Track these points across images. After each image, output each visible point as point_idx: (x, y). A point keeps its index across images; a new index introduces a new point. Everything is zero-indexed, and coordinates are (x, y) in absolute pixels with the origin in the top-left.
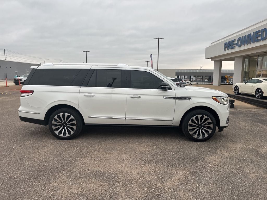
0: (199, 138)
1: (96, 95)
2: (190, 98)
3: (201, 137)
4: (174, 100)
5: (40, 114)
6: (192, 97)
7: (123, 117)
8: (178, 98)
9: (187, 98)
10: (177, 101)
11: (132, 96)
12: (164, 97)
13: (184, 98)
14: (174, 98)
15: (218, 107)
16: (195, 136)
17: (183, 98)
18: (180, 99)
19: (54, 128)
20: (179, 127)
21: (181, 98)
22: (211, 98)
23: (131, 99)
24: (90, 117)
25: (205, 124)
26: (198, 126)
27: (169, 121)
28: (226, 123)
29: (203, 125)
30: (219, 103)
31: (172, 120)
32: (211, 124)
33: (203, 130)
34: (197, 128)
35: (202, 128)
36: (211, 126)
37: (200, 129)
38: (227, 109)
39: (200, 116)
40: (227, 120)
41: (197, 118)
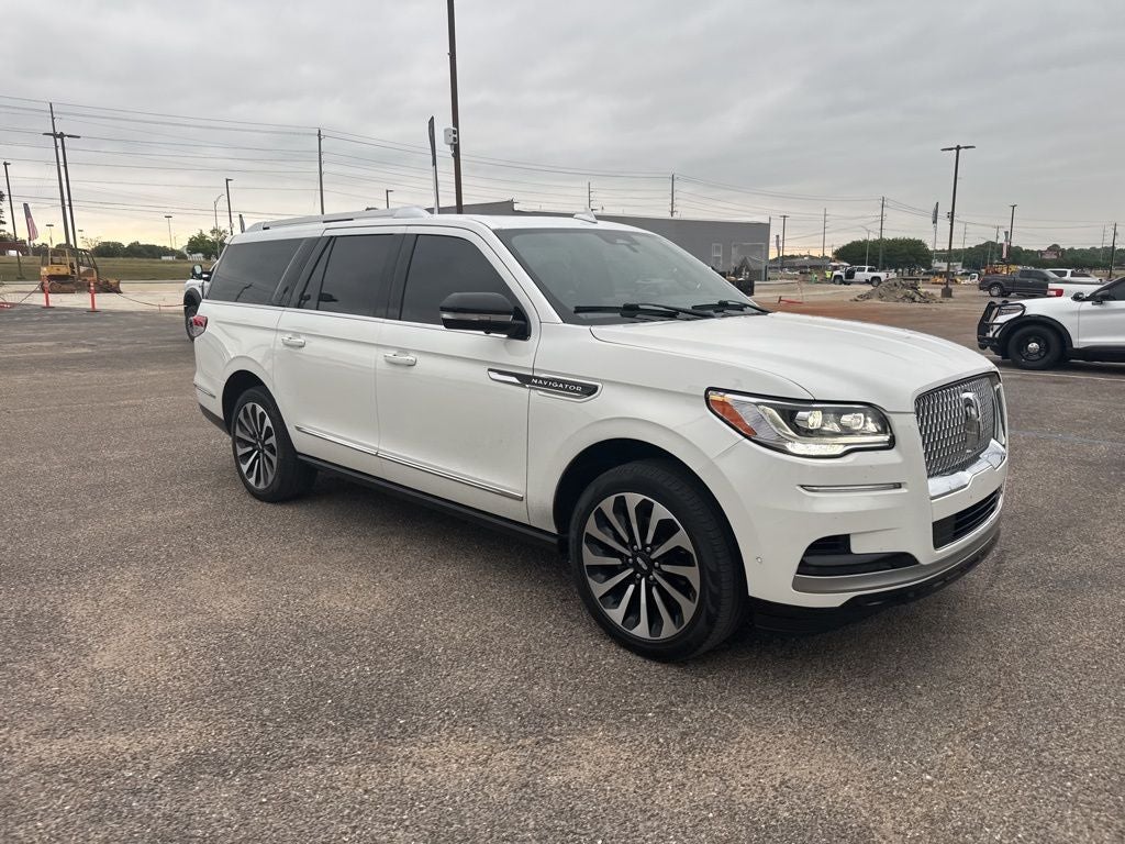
0: (633, 632)
1: (309, 342)
2: (590, 390)
3: (641, 630)
4: (524, 392)
5: (214, 396)
6: (599, 380)
7: (370, 444)
8: (539, 378)
9: (576, 384)
10: (537, 395)
11: (391, 354)
12: (490, 370)
14: (525, 380)
15: (724, 465)
16: (617, 614)
18: (547, 386)
19: (241, 451)
20: (555, 541)
21: (553, 380)
22: (698, 396)
23: (391, 368)
24: (298, 429)
25: (666, 558)
26: (634, 558)
27: (511, 501)
28: (797, 586)
29: (655, 560)
30: (746, 441)
31: (522, 499)
32: (693, 565)
33: (654, 591)
34: (631, 571)
35: (655, 580)
36: (692, 574)
37: (643, 581)
38: (802, 486)
39: (633, 499)
40: (803, 567)
41: (620, 507)
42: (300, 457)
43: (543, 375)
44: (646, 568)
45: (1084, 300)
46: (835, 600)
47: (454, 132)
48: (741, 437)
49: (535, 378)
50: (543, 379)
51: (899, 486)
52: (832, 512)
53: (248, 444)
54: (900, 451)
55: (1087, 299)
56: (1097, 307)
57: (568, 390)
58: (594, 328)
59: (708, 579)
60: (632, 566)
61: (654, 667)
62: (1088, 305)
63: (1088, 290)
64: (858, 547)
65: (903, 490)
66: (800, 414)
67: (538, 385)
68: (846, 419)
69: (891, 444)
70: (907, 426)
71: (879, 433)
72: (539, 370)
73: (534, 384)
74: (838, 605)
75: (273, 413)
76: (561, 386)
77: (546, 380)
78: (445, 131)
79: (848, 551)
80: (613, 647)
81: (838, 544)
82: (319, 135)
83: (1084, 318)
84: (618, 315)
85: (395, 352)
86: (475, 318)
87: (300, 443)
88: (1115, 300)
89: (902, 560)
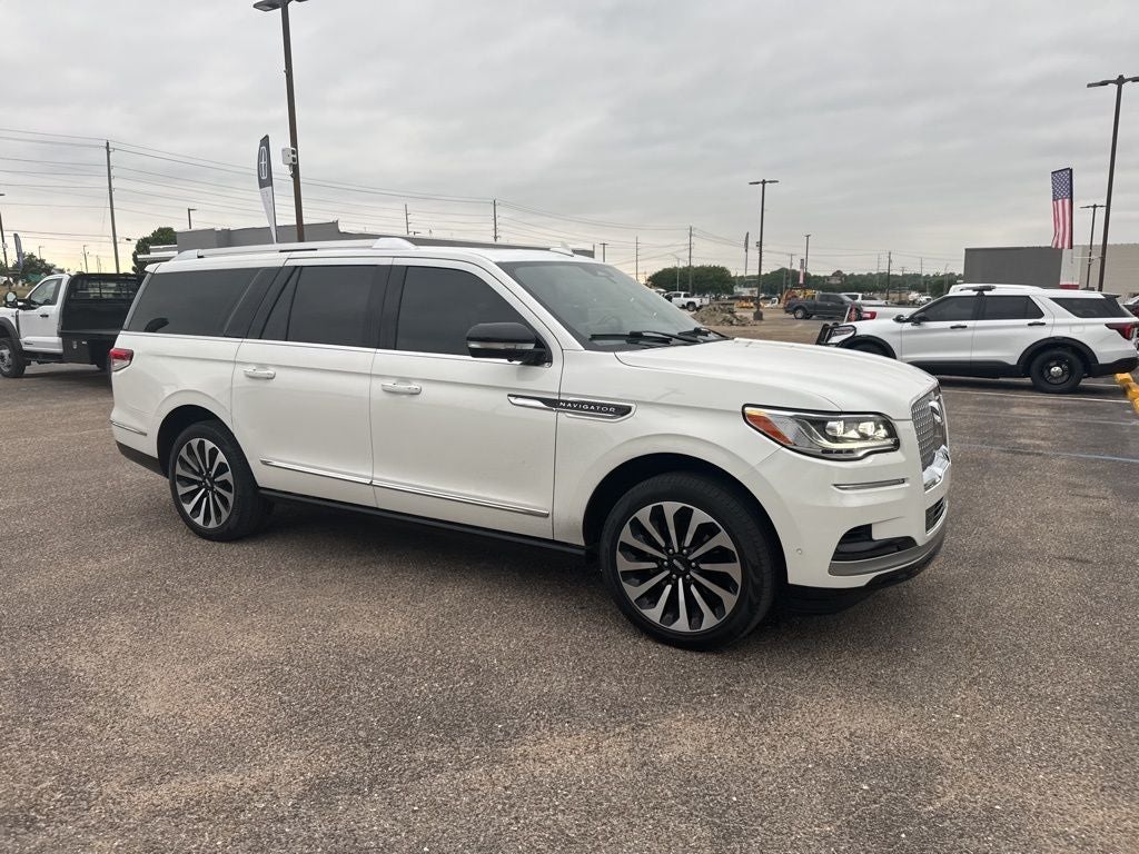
0: (672, 627)
1: (280, 374)
2: (623, 411)
3: (682, 624)
4: (550, 415)
5: (146, 435)
6: (632, 401)
7: (362, 473)
8: (567, 402)
9: (609, 406)
10: (566, 418)
11: (389, 384)
12: (509, 395)
13: (595, 404)
14: (552, 403)
15: (764, 472)
16: (654, 614)
17: (590, 404)
18: (577, 408)
19: (182, 490)
20: (582, 553)
21: (583, 403)
22: (737, 413)
23: (387, 397)
24: (265, 463)
25: (707, 558)
26: (670, 561)
27: (534, 518)
28: (833, 571)
29: (693, 561)
30: (784, 449)
31: (547, 515)
32: (735, 561)
33: (693, 588)
34: (667, 573)
35: (692, 577)
36: (734, 570)
37: (680, 580)
38: (835, 485)
39: (671, 508)
40: (839, 555)
41: (658, 516)
42: (262, 492)
43: (571, 399)
44: (682, 569)
45: (904, 322)
46: (860, 580)
47: (293, 152)
48: (779, 447)
49: (563, 401)
50: (572, 403)
51: (903, 481)
52: (857, 506)
53: (191, 482)
54: (904, 453)
55: (907, 321)
56: (915, 328)
57: (600, 411)
58: (618, 354)
59: (751, 572)
60: (667, 568)
61: (696, 657)
62: (908, 326)
63: (907, 312)
64: (879, 534)
65: (906, 485)
66: (830, 424)
67: (566, 407)
68: (862, 426)
69: (897, 445)
70: (906, 430)
71: (886, 437)
72: (565, 394)
73: (562, 407)
74: (864, 584)
75: (228, 448)
76: (592, 407)
77: (576, 403)
78: (283, 150)
79: (871, 539)
80: (651, 644)
81: (861, 533)
82: (108, 147)
83: (905, 337)
84: (624, 342)
85: (394, 381)
86: (501, 346)
87: (264, 478)
88: (929, 320)
89: (906, 543)
